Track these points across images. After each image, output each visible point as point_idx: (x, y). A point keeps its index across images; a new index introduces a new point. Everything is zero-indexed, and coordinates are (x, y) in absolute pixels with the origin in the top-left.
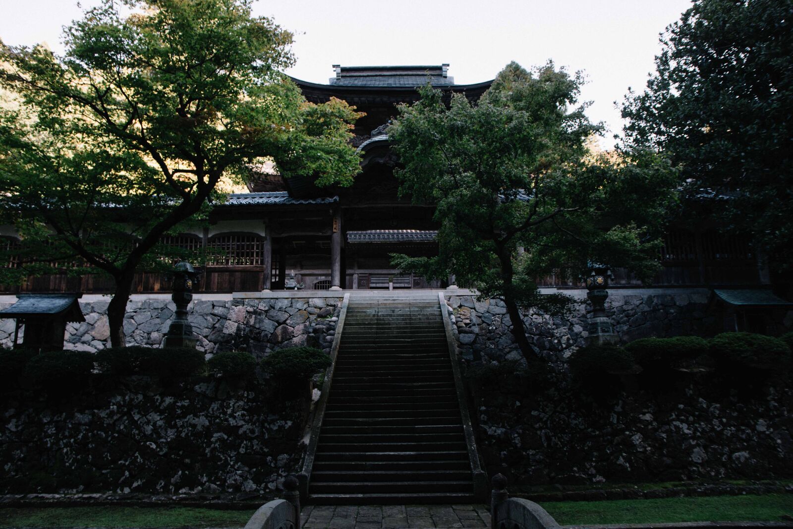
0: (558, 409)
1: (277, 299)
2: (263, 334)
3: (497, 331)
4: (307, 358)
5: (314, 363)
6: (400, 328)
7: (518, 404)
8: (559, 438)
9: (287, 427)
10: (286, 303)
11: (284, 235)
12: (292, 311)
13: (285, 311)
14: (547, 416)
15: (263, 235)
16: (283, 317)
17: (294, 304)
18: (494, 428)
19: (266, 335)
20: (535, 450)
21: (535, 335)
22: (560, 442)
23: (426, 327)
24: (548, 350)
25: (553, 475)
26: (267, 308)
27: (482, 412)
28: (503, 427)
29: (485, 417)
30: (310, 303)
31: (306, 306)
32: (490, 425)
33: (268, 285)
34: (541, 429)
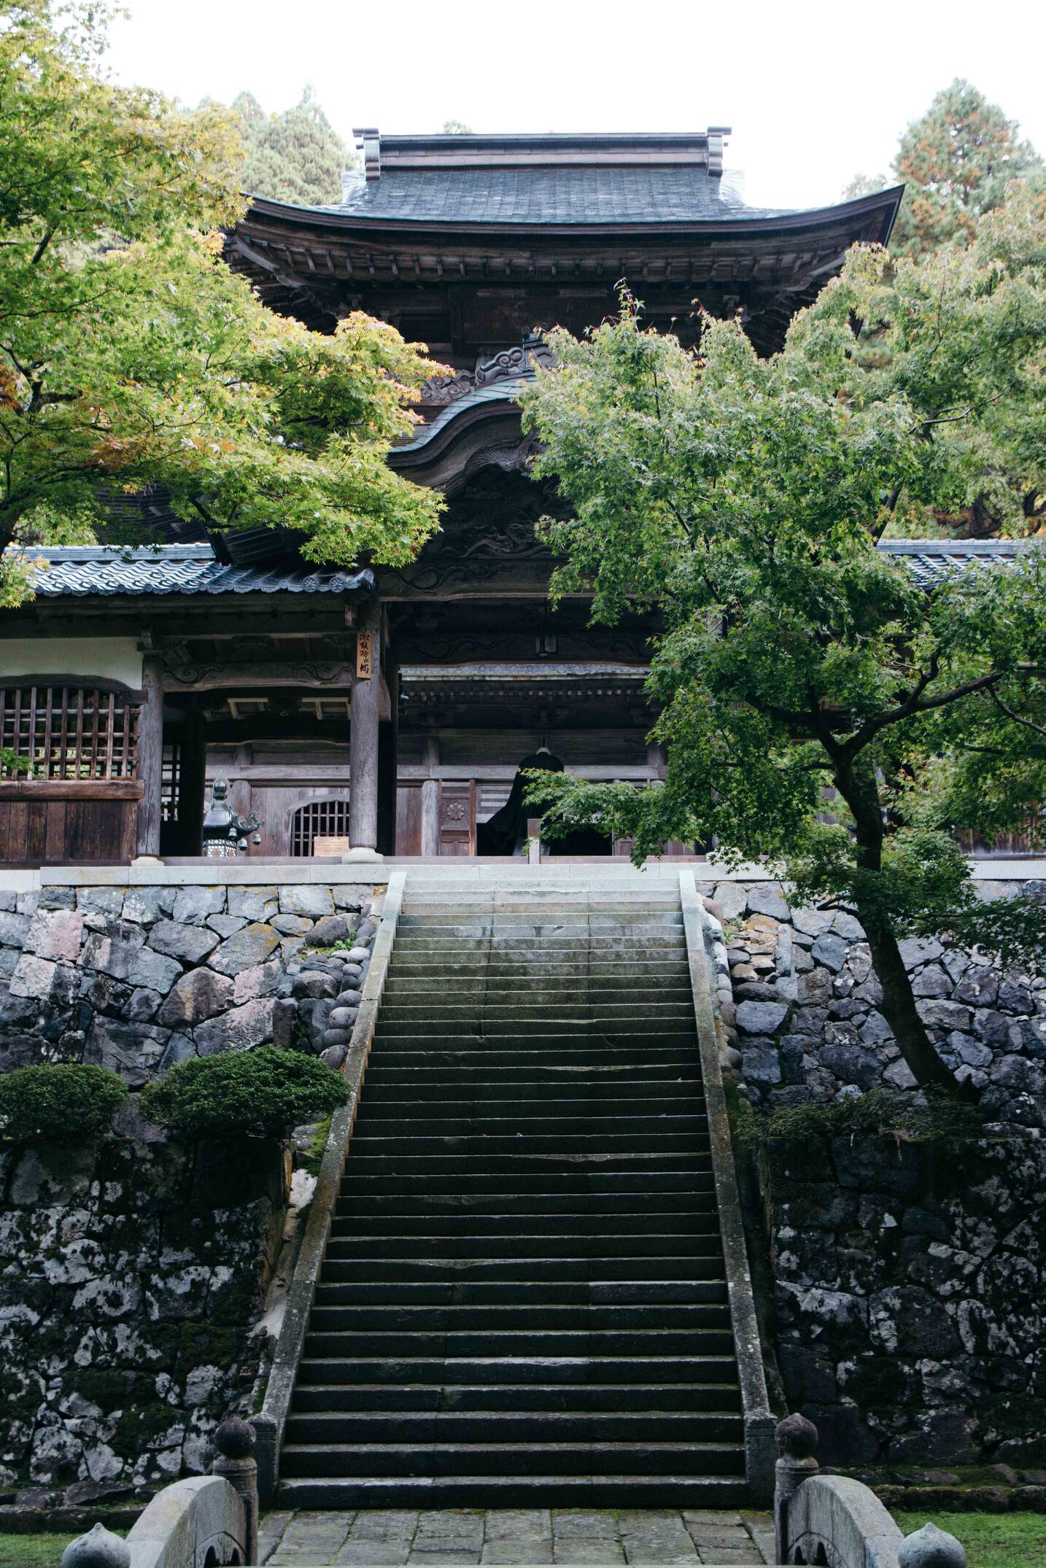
0: (1010, 1240)
1: (180, 887)
2: (135, 998)
3: (859, 993)
4: (279, 1084)
5: (298, 1098)
6: (555, 984)
7: (890, 1221)
8: (1010, 1328)
9: (216, 1284)
10: (210, 900)
11: (199, 687)
12: (227, 926)
13: (208, 927)
14: (977, 1260)
15: (135, 684)
16: (197, 944)
17: (233, 905)
18: (817, 1293)
19: (146, 1001)
20: (938, 1359)
21: (975, 1007)
22: (1016, 1338)
23: (637, 983)
24: (1018, 1052)
25: (991, 1436)
26: (148, 918)
27: (783, 1244)
28: (845, 1288)
29: (794, 1258)
30: (284, 901)
31: (271, 909)
32: (808, 1282)
33: (152, 839)
34: (956, 1297)
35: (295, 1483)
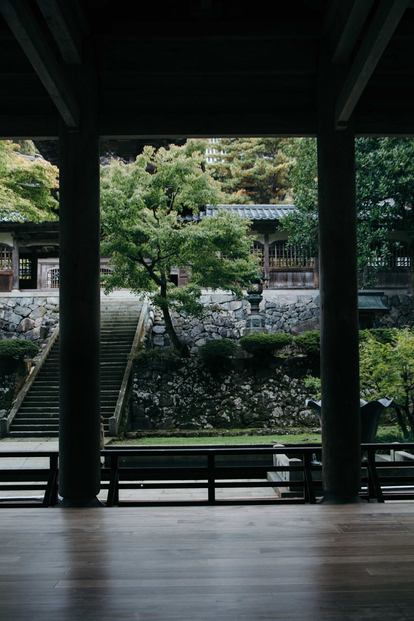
0: (187, 381)
1: (22, 298)
2: (10, 325)
3: (191, 323)
4: (17, 347)
5: (21, 350)
6: (107, 322)
7: (159, 377)
8: (185, 400)
9: (5, 392)
10: (29, 301)
11: (28, 245)
12: (33, 307)
13: (28, 308)
14: (178, 385)
15: (11, 245)
16: (26, 312)
17: (35, 302)
18: (142, 393)
19: (13, 326)
20: (168, 407)
21: (219, 326)
22: (186, 402)
23: (126, 322)
24: (229, 338)
25: (178, 423)
26: (14, 305)
27: (135, 383)
28: (148, 392)
29: (137, 386)
30: (48, 301)
31: (44, 303)
32: (140, 391)
33: (17, 285)
34: (173, 393)
35: (12, 432)
